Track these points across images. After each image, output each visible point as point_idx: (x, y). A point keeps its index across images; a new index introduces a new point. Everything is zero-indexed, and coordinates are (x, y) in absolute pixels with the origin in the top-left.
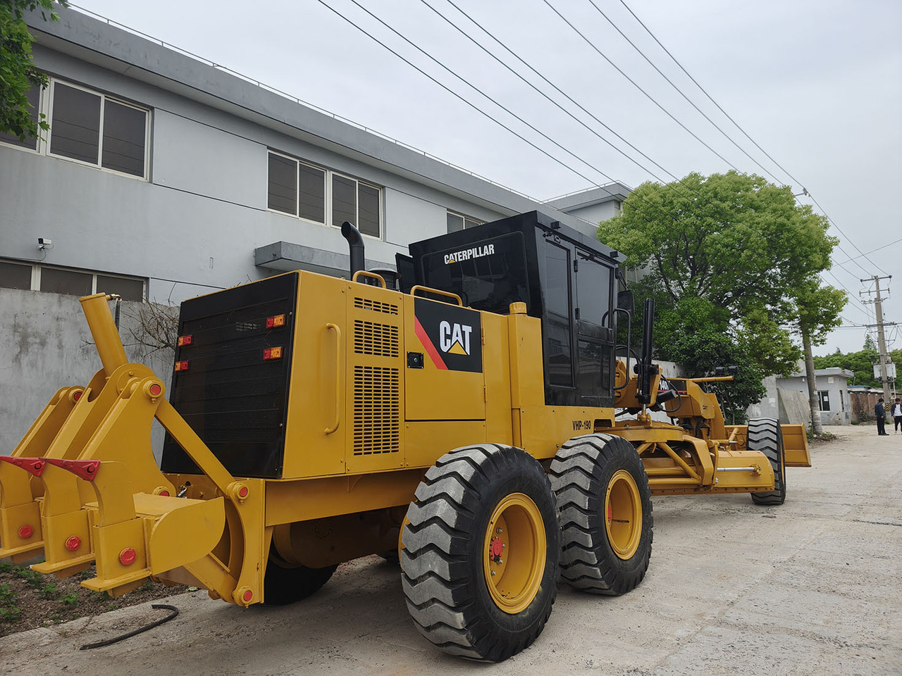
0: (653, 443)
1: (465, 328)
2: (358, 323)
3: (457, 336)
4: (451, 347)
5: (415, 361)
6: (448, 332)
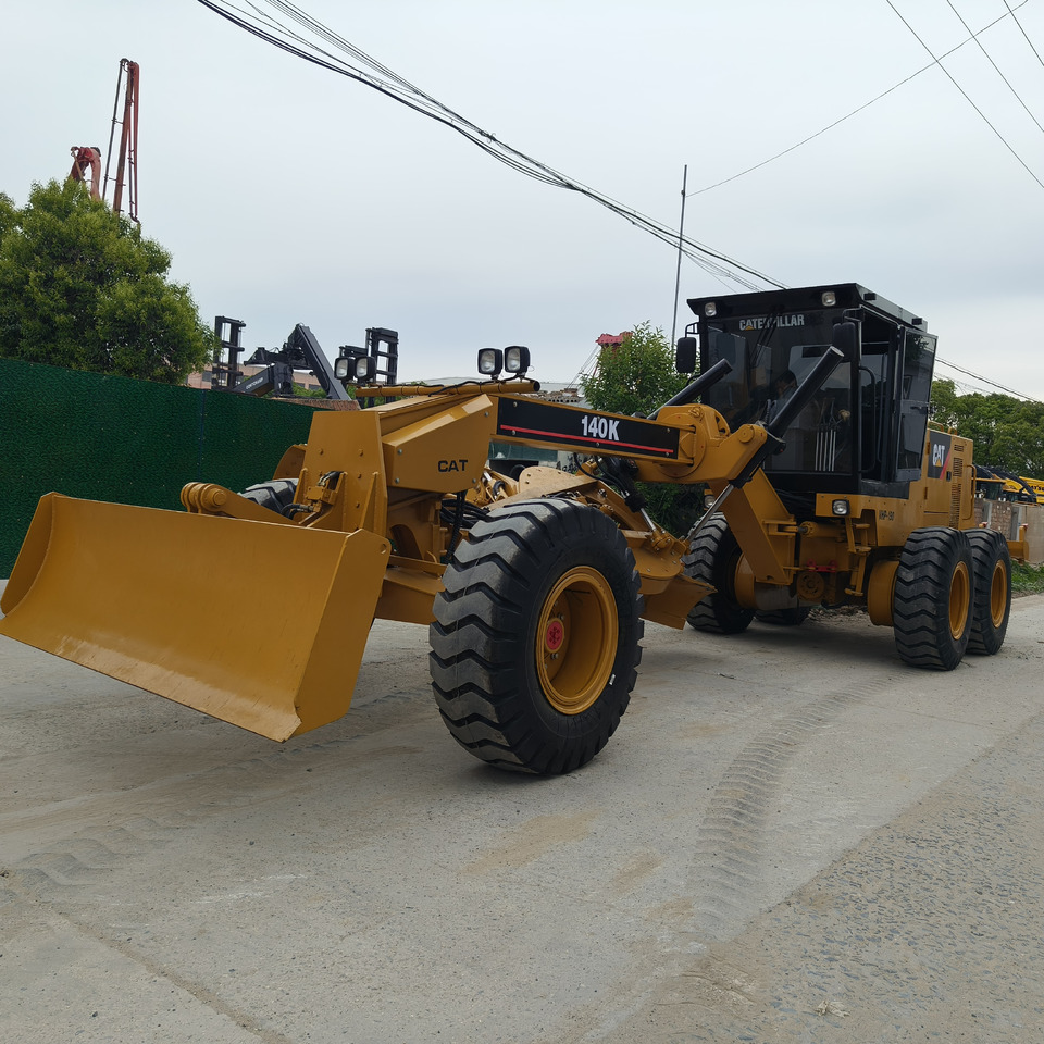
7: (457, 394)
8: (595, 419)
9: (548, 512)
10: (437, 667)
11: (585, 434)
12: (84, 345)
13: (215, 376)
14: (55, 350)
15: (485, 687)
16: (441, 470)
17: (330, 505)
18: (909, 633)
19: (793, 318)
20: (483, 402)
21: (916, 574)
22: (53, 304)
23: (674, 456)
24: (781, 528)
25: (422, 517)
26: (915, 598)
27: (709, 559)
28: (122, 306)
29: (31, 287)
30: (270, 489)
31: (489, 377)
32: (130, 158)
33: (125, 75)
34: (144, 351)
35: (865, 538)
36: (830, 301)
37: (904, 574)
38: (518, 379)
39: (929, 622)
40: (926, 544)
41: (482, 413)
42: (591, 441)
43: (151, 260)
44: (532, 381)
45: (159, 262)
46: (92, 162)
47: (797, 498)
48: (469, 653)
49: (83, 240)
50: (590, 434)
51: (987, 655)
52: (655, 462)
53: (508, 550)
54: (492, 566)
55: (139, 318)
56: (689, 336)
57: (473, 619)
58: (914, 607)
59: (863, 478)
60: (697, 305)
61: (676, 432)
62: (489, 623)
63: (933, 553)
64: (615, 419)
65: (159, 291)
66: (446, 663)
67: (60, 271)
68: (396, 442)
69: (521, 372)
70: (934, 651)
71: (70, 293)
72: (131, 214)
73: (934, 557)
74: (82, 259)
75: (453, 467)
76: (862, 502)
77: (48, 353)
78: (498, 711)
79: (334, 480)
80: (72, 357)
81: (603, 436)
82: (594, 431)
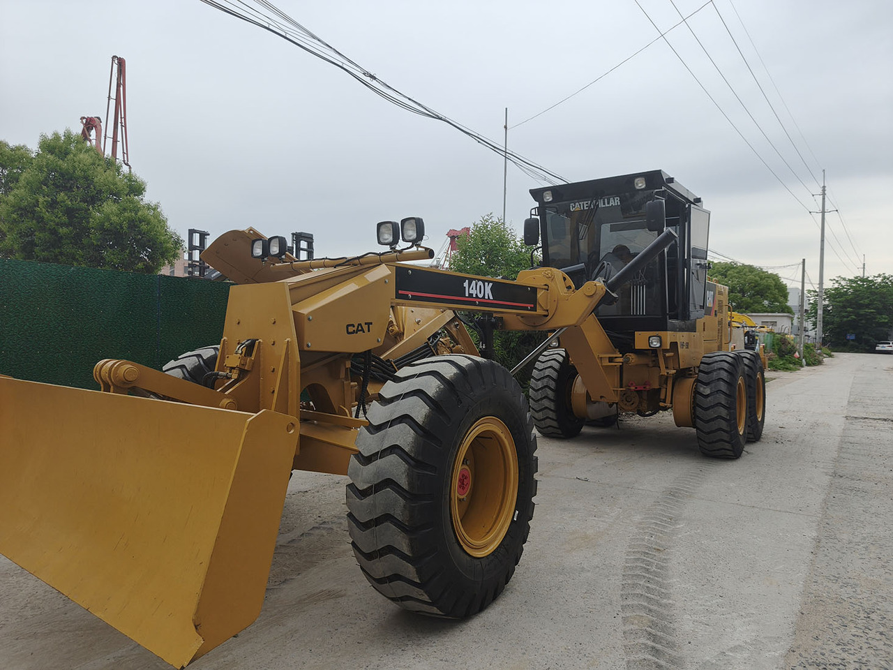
7: (358, 266)
8: (474, 282)
9: (454, 370)
10: (356, 530)
11: (467, 295)
12: (82, 249)
13: (190, 269)
14: (61, 254)
15: (405, 549)
16: (348, 333)
17: (248, 371)
18: (709, 433)
19: (611, 199)
20: (383, 271)
21: (711, 389)
22: (57, 220)
23: (534, 309)
24: (611, 360)
25: (334, 375)
26: (712, 407)
27: (552, 384)
28: (109, 219)
29: (41, 209)
30: (199, 356)
31: (387, 248)
32: (121, 123)
33: (115, 67)
34: (127, 251)
35: (671, 365)
36: (640, 184)
37: (702, 389)
38: (414, 249)
39: (724, 425)
40: (716, 366)
41: (383, 281)
42: (471, 301)
43: (130, 187)
44: (426, 249)
45: (136, 188)
46: (96, 127)
47: (620, 336)
48: (387, 517)
49: (78, 173)
50: (471, 295)
51: (754, 442)
52: (518, 314)
53: (419, 410)
54: (404, 427)
55: (122, 228)
56: (533, 217)
57: (389, 483)
58: (712, 414)
59: (670, 319)
60: (536, 194)
61: (534, 290)
62: (406, 487)
63: (722, 371)
64: (489, 282)
65: (136, 209)
66: (365, 526)
67: (62, 196)
68: (306, 309)
69: (416, 242)
70: (727, 446)
71: (70, 212)
72: (124, 161)
73: (724, 375)
74: (78, 187)
75: (360, 329)
76: (669, 337)
77: (56, 256)
78: (419, 572)
79: (250, 347)
80: (74, 259)
81: (480, 296)
82: (473, 292)
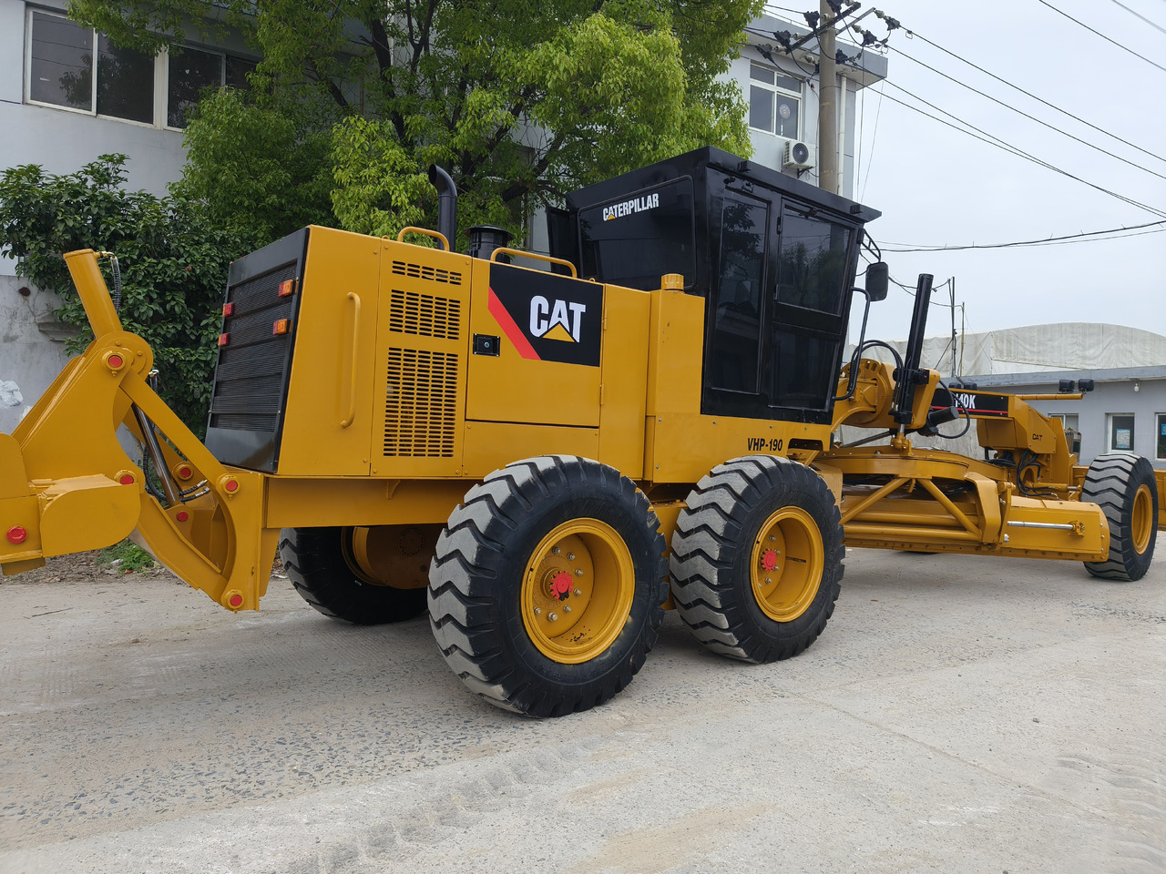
0: (911, 480)
1: (573, 306)
2: (397, 294)
3: (560, 316)
4: (549, 330)
5: (485, 345)
6: (545, 311)
